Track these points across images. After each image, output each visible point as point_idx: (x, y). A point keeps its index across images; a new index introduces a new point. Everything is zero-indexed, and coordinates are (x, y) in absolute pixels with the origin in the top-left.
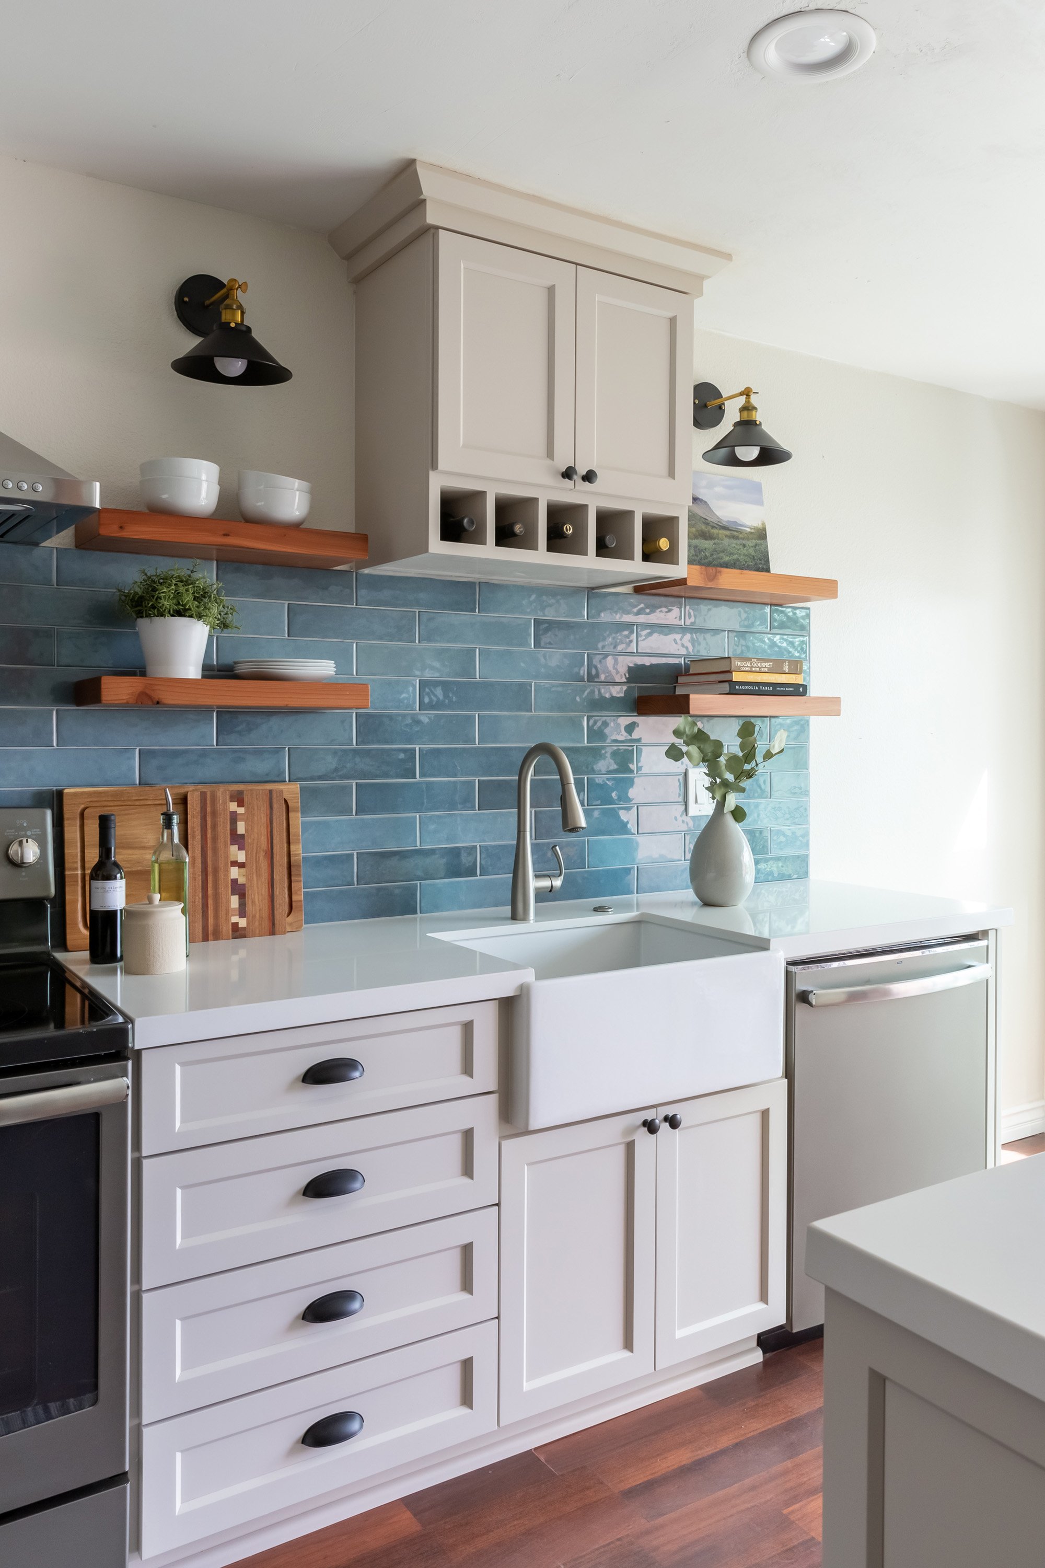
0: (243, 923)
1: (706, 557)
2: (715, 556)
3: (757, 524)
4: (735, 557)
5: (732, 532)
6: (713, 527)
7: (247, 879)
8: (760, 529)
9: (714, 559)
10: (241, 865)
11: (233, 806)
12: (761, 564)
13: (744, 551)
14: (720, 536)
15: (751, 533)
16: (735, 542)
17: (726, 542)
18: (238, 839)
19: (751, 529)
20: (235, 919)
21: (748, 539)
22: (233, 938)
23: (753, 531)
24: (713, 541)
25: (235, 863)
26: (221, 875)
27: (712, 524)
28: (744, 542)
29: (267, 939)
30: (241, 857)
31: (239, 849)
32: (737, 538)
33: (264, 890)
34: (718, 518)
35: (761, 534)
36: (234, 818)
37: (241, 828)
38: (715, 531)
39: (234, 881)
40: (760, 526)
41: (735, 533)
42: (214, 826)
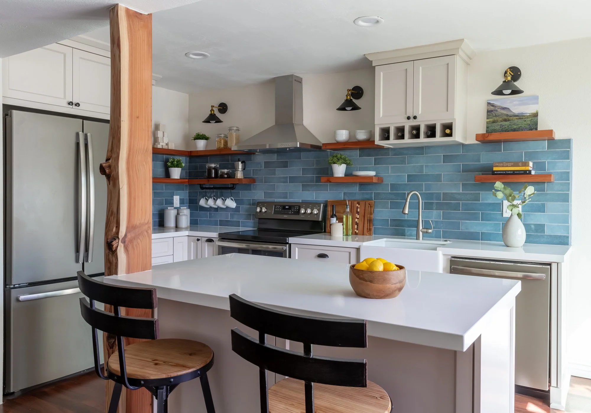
0: (357, 232)
1: (505, 128)
2: (510, 127)
3: (534, 111)
4: (520, 126)
5: (520, 117)
6: (510, 117)
7: (359, 222)
8: (535, 113)
9: (509, 128)
10: (358, 219)
11: (357, 205)
12: (534, 126)
13: (525, 123)
14: (513, 119)
15: (530, 116)
16: (521, 120)
17: (516, 121)
18: (358, 213)
19: (530, 114)
20: (356, 230)
21: (528, 118)
22: (355, 235)
23: (531, 115)
24: (510, 122)
25: (357, 218)
26: (354, 220)
27: (510, 116)
28: (525, 120)
29: (362, 236)
30: (358, 217)
31: (358, 215)
32: (522, 119)
33: (362, 225)
34: (514, 113)
35: (536, 115)
36: (357, 208)
37: (359, 210)
38: (511, 118)
39: (356, 222)
40: (535, 112)
41: (521, 117)
42: (353, 209)
